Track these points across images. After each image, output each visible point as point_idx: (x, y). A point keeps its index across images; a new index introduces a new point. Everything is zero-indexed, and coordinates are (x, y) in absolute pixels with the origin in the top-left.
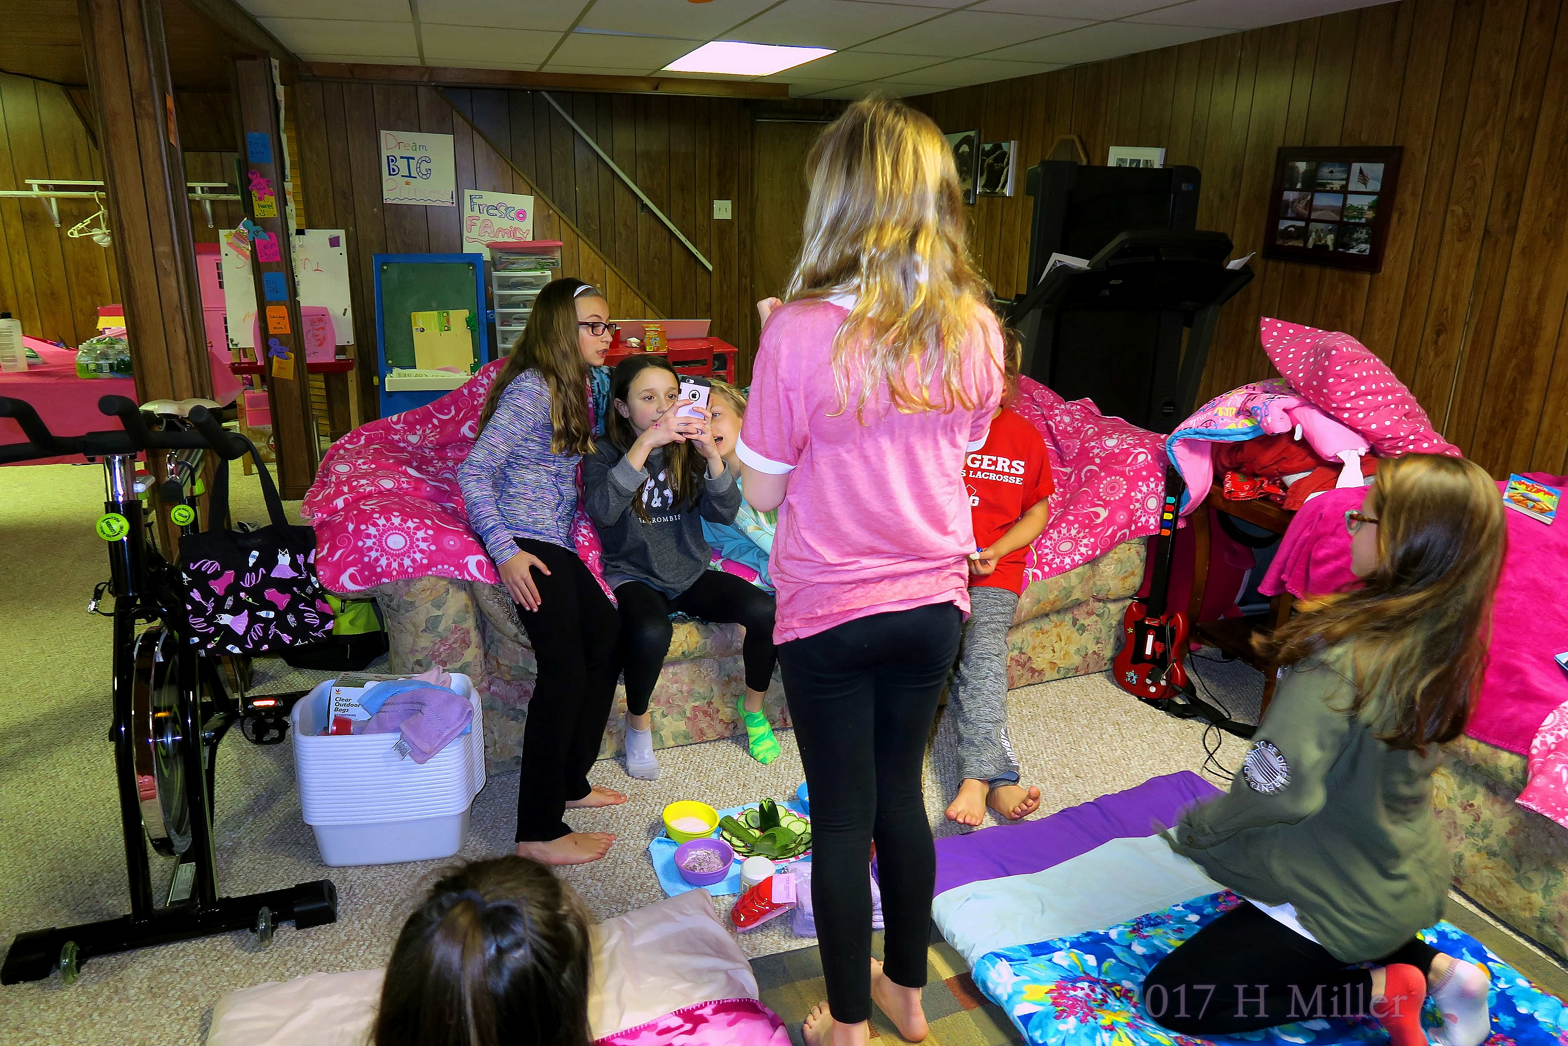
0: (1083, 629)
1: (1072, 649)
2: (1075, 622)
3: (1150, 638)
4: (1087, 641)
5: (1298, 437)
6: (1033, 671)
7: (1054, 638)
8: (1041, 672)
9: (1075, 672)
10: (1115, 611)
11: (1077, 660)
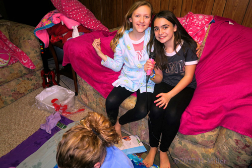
0: (31, 80)
1: (30, 85)
2: (28, 79)
3: (47, 78)
4: (34, 82)
5: (63, 24)
6: (21, 94)
7: (24, 84)
8: (23, 93)
9: (34, 89)
10: (39, 73)
11: (33, 87)
